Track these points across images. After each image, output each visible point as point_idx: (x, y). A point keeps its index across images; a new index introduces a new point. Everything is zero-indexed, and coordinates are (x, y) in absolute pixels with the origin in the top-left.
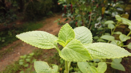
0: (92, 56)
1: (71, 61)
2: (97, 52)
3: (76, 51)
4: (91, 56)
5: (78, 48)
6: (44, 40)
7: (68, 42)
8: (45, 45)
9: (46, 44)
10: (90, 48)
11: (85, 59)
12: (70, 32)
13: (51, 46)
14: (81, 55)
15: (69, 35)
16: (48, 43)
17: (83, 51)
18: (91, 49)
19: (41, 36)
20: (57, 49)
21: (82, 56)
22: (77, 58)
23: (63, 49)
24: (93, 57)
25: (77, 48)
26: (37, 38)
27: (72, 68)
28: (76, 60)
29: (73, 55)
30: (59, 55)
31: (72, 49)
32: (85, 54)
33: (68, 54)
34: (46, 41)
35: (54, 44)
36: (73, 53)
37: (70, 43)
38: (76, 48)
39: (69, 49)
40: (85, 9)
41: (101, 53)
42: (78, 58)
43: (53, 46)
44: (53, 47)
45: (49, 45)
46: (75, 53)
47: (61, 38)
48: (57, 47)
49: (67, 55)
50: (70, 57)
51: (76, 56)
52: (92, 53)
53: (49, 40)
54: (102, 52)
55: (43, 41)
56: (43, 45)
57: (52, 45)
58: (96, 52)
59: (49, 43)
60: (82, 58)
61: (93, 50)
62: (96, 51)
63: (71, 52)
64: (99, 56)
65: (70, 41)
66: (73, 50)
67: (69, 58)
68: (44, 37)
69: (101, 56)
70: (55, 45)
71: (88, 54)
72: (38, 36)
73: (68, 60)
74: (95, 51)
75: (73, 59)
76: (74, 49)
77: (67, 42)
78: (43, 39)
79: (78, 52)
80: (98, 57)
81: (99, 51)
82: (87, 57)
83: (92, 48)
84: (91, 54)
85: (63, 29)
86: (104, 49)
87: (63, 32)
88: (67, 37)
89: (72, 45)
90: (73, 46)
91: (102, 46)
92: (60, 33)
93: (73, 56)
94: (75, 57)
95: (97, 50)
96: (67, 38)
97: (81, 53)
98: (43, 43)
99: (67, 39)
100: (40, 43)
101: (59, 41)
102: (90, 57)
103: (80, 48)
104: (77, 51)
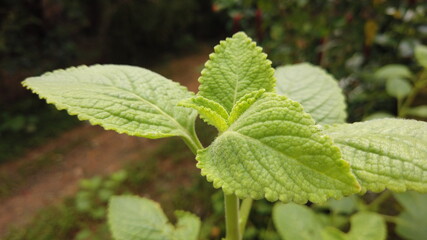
0: (358, 177)
1: (253, 195)
2: (385, 159)
3: (279, 150)
4: (352, 174)
5: (289, 133)
6: (136, 100)
7: (243, 110)
8: (140, 121)
9: (141, 115)
10: (347, 140)
11: (321, 191)
12: (255, 68)
13: (166, 129)
14: (302, 170)
15: (245, 81)
16: (155, 112)
17: (315, 153)
18: (350, 145)
19: (127, 85)
20: (193, 142)
21: (305, 176)
22: (283, 185)
23: (218, 140)
24: (362, 180)
25: (283, 133)
26: (107, 91)
27: (252, 231)
28: (279, 193)
29: (263, 165)
30: (198, 165)
31: (257, 137)
32: (323, 167)
33: (240, 161)
34: (145, 104)
35: (179, 121)
36: (263, 160)
37: (249, 111)
38: (276, 133)
39: (244, 138)
40: (307, 27)
41: (403, 160)
42: (289, 184)
43: (173, 128)
44: (174, 133)
45: (159, 124)
46: (272, 158)
47: (212, 91)
48: (191, 133)
49: (233, 166)
50: (246, 175)
51: (279, 173)
52: (359, 163)
53: (161, 102)
54: (408, 157)
55: (133, 104)
56: (130, 120)
57: (168, 123)
58: (375, 156)
59: (157, 116)
60: (305, 184)
61: (362, 149)
62: (380, 153)
63: (254, 152)
64: (394, 177)
65: (250, 104)
66: (267, 143)
67: (245, 182)
68: (138, 90)
69: (405, 178)
70: (184, 124)
71: (340, 164)
72: (114, 83)
73: (237, 193)
74: (374, 152)
75: (264, 186)
76: (268, 139)
77: (235, 107)
78: (134, 96)
79: (287, 154)
80: (392, 182)
81: (395, 152)
82: (330, 179)
83: (355, 141)
84: (355, 169)
85: (220, 55)
86: (419, 145)
87: (223, 67)
88: (236, 88)
89: (260, 120)
90: (267, 123)
91: (402, 133)
92: (208, 73)
93: (265, 172)
94: (273, 176)
95: (385, 149)
96: (236, 94)
97: (303, 162)
98: (130, 113)
99: (238, 98)
100: (116, 108)
101: (200, 102)
102: (349, 182)
103: (297, 134)
104: (284, 150)
